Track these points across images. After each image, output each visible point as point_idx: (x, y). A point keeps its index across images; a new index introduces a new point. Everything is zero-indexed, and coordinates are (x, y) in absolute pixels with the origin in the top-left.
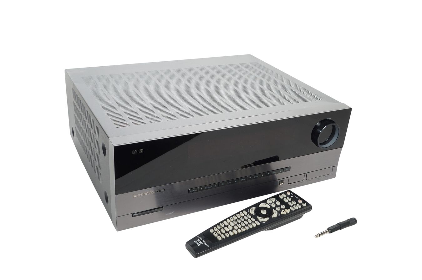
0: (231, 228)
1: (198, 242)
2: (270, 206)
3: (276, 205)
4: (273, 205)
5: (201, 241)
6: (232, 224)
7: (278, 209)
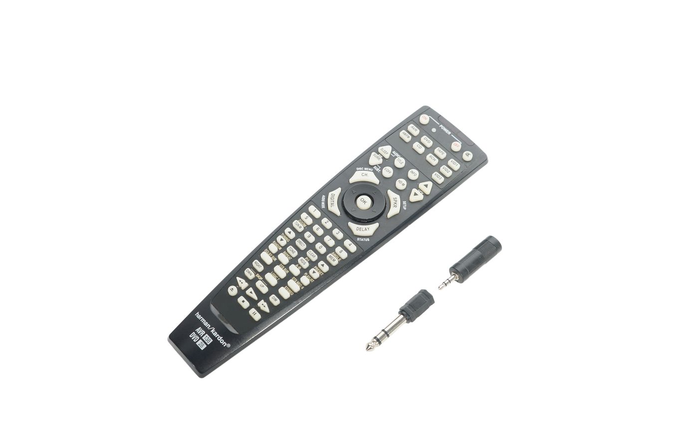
0: (282, 273)
1: (201, 338)
2: (379, 175)
3: (395, 168)
4: (388, 172)
5: (208, 332)
6: (284, 258)
7: (401, 184)
